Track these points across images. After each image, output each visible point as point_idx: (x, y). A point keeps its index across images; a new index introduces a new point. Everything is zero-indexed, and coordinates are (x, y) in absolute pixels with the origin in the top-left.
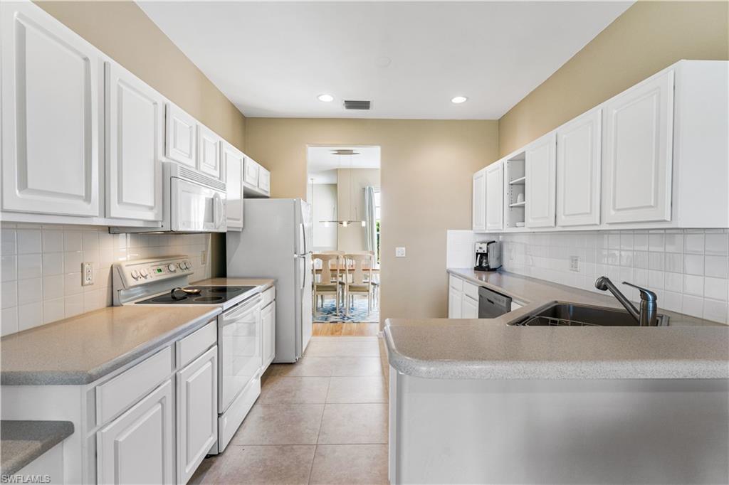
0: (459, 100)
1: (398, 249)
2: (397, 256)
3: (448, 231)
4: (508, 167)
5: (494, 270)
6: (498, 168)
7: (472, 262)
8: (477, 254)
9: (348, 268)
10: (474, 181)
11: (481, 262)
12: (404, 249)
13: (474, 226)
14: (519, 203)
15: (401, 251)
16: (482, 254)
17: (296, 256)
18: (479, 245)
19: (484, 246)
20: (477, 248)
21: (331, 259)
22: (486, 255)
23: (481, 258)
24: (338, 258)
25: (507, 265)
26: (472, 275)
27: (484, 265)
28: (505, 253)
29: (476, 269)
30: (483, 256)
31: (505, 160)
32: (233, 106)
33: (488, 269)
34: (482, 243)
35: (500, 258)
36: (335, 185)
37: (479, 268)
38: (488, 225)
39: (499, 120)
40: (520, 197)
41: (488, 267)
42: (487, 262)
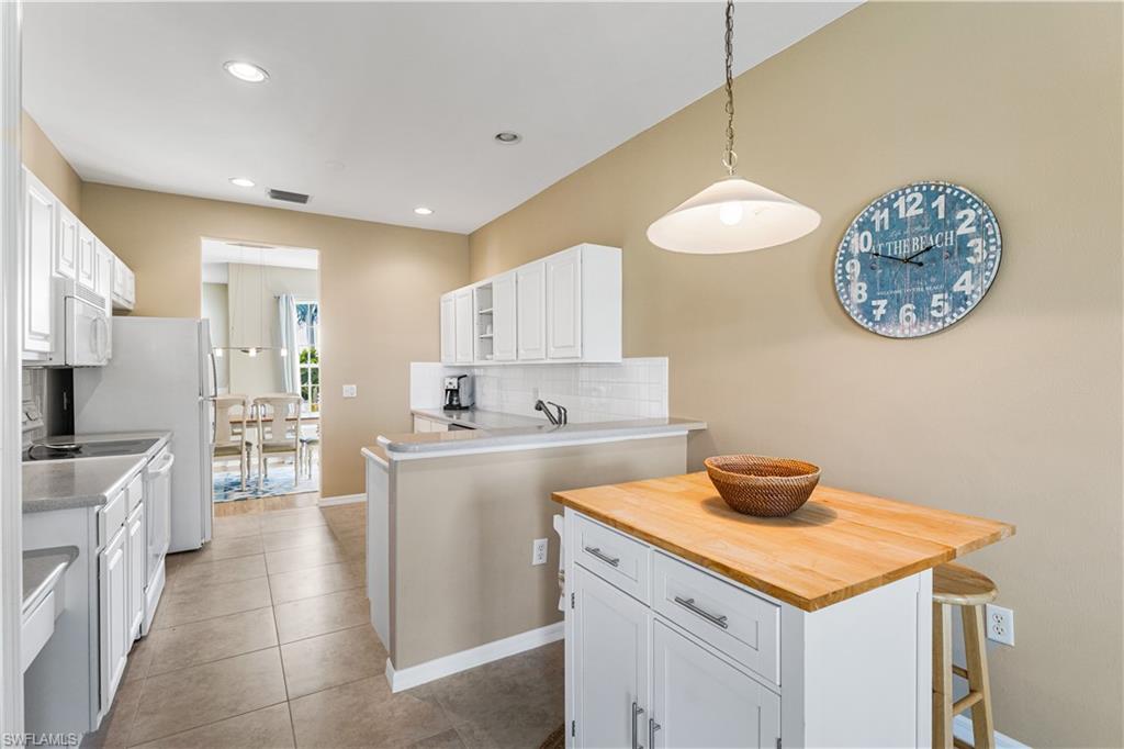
0: (423, 211)
1: (345, 387)
2: (345, 395)
3: (412, 364)
4: (478, 295)
5: (466, 408)
6: (466, 295)
7: (441, 400)
8: (447, 391)
9: (261, 418)
10: (442, 304)
11: (451, 400)
12: (354, 386)
13: (443, 357)
14: (488, 335)
15: (350, 390)
16: (452, 391)
17: (201, 398)
18: (448, 380)
19: (455, 381)
20: (447, 384)
21: (232, 405)
22: (457, 391)
23: (451, 395)
24: (244, 404)
25: (479, 402)
26: (441, 414)
27: (455, 403)
28: (478, 389)
29: (445, 408)
30: (453, 392)
31: (474, 286)
32: (68, 164)
33: (460, 408)
34: (452, 377)
35: (472, 395)
36: (225, 286)
37: (449, 408)
38: (459, 357)
39: (470, 235)
40: (489, 328)
41: (459, 405)
42: (457, 400)
